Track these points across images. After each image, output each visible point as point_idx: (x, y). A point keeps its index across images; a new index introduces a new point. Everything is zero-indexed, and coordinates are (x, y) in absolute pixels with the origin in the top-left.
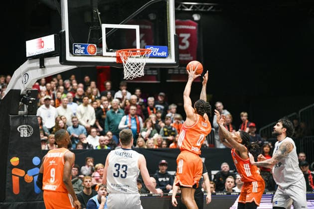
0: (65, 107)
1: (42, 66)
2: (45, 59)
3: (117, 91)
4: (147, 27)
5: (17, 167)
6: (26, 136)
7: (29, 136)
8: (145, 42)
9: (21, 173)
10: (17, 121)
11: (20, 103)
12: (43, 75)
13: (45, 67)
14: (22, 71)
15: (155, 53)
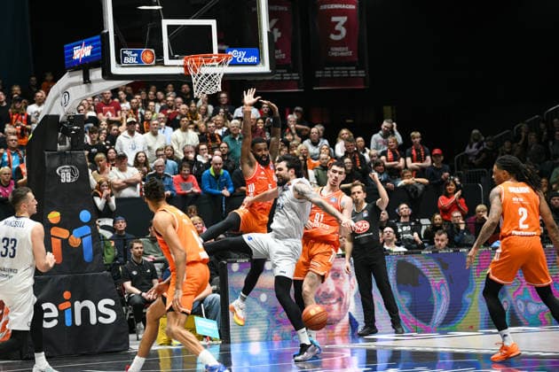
0: (155, 134)
1: (87, 80)
2: (90, 71)
3: (238, 107)
4: (281, 8)
5: (58, 225)
6: (69, 181)
7: (74, 180)
8: (279, 31)
9: (64, 233)
10: (56, 161)
11: (60, 134)
12: (88, 94)
13: (90, 82)
14: (61, 88)
15: (240, 59)
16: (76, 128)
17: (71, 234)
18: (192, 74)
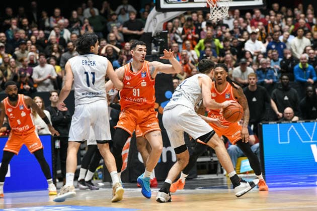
11: (152, 44)
12: (165, 19)
14: (152, 16)
16: (161, 40)
17: (160, 105)
18: (211, 8)
